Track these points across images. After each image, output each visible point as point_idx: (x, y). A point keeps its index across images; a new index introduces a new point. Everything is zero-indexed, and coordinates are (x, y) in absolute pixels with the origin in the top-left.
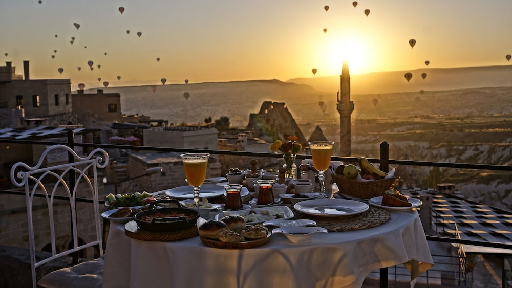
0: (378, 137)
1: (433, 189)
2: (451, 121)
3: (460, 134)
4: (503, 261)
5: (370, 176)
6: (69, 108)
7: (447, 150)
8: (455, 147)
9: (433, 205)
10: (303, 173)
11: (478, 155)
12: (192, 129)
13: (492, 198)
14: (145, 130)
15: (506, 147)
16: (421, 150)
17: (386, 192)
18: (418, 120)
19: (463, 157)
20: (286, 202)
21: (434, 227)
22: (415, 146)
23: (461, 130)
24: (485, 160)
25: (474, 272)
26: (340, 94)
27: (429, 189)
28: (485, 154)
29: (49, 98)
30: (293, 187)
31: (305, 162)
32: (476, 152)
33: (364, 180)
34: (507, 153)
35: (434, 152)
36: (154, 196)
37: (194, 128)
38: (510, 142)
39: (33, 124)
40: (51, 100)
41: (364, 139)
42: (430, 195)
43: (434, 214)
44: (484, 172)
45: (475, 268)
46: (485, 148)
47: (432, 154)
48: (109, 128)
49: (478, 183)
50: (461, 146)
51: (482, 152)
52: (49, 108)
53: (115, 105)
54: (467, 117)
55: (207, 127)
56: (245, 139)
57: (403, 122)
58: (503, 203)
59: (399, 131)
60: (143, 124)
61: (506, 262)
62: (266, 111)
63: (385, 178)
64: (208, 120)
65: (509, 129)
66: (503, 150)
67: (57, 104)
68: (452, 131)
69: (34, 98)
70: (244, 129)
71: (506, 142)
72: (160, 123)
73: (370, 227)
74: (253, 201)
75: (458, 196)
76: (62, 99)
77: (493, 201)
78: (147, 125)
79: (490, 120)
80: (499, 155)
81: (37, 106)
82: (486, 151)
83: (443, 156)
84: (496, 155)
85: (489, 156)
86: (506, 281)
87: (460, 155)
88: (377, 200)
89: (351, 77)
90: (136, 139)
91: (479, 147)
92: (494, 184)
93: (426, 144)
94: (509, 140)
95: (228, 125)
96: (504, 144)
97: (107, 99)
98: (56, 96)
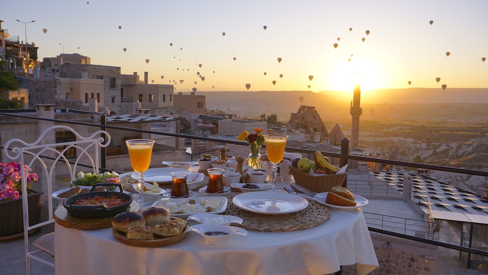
0: (379, 133)
1: (414, 172)
2: (431, 125)
3: (437, 134)
4: (462, 226)
5: (322, 171)
6: (172, 104)
7: (426, 145)
8: (432, 143)
9: (413, 183)
11: (448, 149)
12: (250, 121)
13: (457, 180)
14: (219, 120)
15: (469, 145)
16: (408, 144)
17: (333, 188)
18: (407, 123)
19: (438, 150)
21: (413, 198)
22: (404, 140)
23: (437, 131)
24: (454, 153)
25: (440, 232)
26: (353, 103)
27: (412, 171)
28: (453, 149)
29: (159, 97)
32: (448, 148)
33: (316, 175)
34: (470, 149)
35: (418, 146)
37: (251, 121)
38: (473, 142)
39: (143, 112)
40: (161, 98)
41: (368, 134)
42: (411, 176)
43: (413, 189)
44: (452, 162)
45: (441, 229)
46: (454, 145)
47: (416, 147)
48: (196, 118)
50: (437, 142)
51: (452, 148)
52: (159, 103)
53: (202, 103)
54: (443, 123)
55: (261, 120)
56: (286, 130)
57: (397, 124)
58: (465, 184)
59: (393, 130)
60: (219, 117)
61: (464, 227)
62: (302, 112)
63: (337, 174)
64: (263, 116)
65: (473, 133)
66: (467, 147)
67: (164, 101)
68: (431, 132)
69: (150, 96)
70: (287, 123)
71: (470, 142)
72: (231, 116)
73: (302, 229)
75: (432, 178)
76: (168, 98)
77: (458, 182)
78: (222, 117)
79: (459, 126)
80: (464, 151)
81: (151, 102)
82: (455, 147)
83: (424, 148)
84: (462, 150)
85: (457, 151)
86: (464, 241)
87: (436, 149)
88: (321, 197)
89: (361, 91)
90: (213, 126)
91: (450, 144)
93: (412, 140)
94: (472, 140)
95: (276, 120)
96: (468, 143)
97: (196, 99)
98: (164, 95)
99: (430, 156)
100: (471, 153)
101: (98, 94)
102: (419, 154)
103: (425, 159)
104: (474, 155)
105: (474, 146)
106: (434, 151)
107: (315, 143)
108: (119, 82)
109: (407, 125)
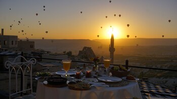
3: (151, 61)
5: (122, 70)
6: (17, 46)
10: (100, 69)
12: (59, 55)
13: (161, 83)
14: (42, 54)
17: (127, 75)
20: (95, 77)
30: (97, 73)
31: (101, 65)
33: (120, 71)
36: (52, 74)
39: (4, 50)
40: (11, 43)
41: (118, 61)
44: (158, 74)
48: (30, 53)
52: (10, 45)
53: (33, 45)
55: (64, 54)
58: (164, 85)
60: (42, 52)
63: (127, 71)
64: (64, 52)
67: (12, 44)
69: (5, 41)
70: (77, 55)
71: (166, 64)
72: (48, 52)
73: (122, 86)
74: (85, 77)
75: (149, 82)
76: (14, 43)
81: (5, 44)
90: (39, 57)
92: (162, 78)
95: (71, 54)
97: (30, 43)
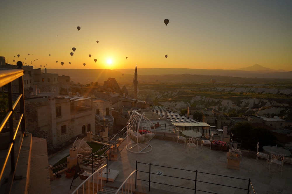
2: (161, 84)
6: (58, 82)
7: (159, 92)
8: (162, 92)
11: (168, 94)
19: (164, 95)
22: (151, 91)
26: (134, 79)
34: (176, 94)
35: (156, 93)
44: (170, 99)
46: (170, 92)
49: (168, 102)
51: (169, 93)
57: (147, 84)
59: (146, 86)
62: (109, 81)
65: (176, 87)
68: (161, 87)
75: (170, 111)
83: (158, 94)
84: (173, 94)
92: (172, 102)
93: (153, 91)
94: (176, 90)
95: (98, 84)
96: (175, 91)
98: (55, 79)
99: (161, 97)
100: (176, 95)
101: (27, 80)
102: (157, 96)
103: (159, 98)
104: (177, 96)
105: (177, 92)
106: (163, 95)
107: (123, 97)
108: (32, 73)
109: (152, 84)
